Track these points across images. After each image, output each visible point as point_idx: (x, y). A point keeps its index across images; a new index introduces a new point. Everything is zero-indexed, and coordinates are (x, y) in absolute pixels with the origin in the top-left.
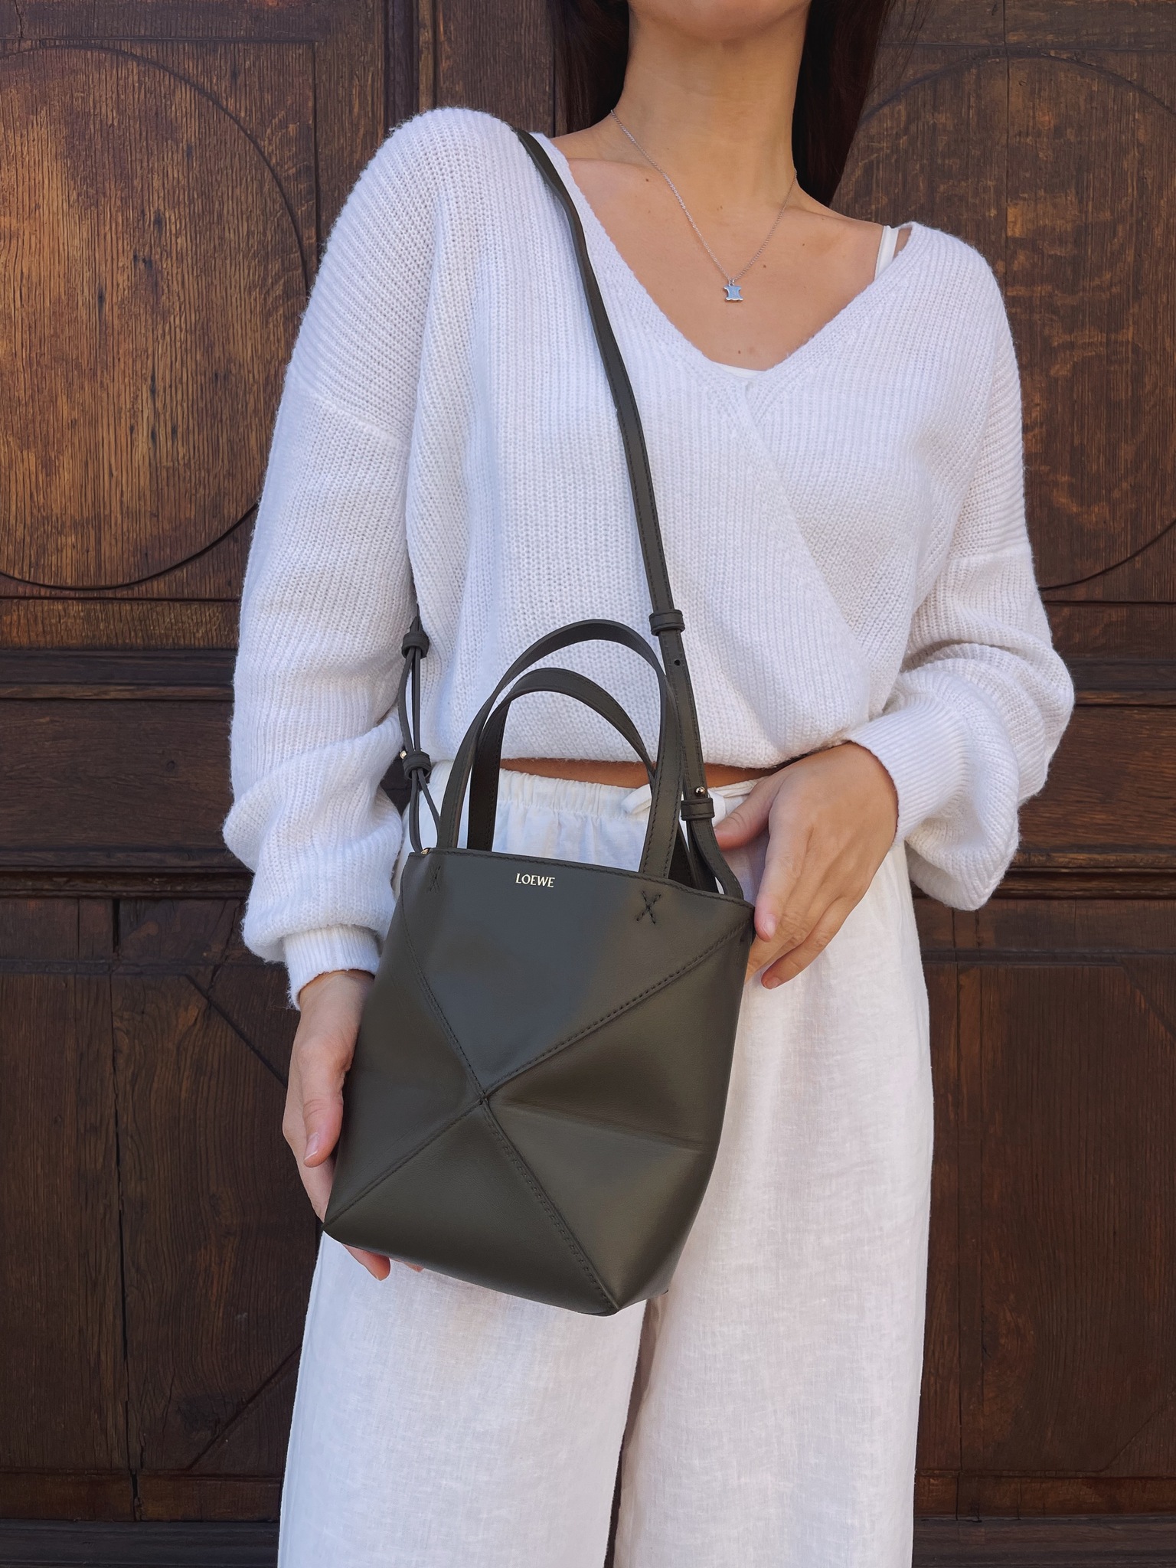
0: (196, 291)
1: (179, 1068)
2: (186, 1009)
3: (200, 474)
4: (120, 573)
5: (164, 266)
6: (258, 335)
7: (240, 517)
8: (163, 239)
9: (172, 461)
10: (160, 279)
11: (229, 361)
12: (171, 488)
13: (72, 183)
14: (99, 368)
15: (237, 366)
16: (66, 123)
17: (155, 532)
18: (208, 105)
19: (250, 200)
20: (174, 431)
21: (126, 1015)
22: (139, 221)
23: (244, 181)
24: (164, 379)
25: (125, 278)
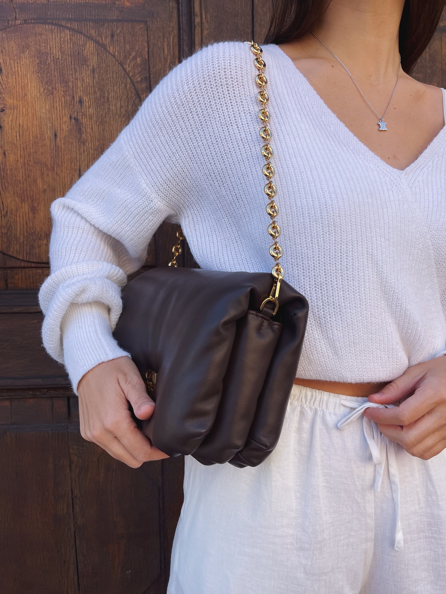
0: (98, 132)
1: (99, 468)
5: (84, 121)
8: (83, 109)
10: (81, 127)
13: (41, 84)
14: (55, 166)
16: (38, 58)
19: (121, 92)
21: (75, 447)
22: (72, 101)
23: (118, 83)
25: (66, 126)
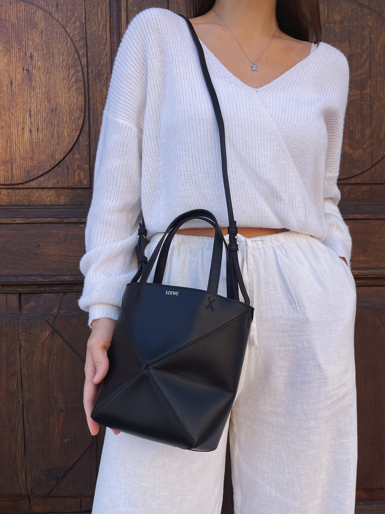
0: (45, 80)
1: (43, 353)
2: (45, 332)
3: (47, 144)
4: (20, 179)
5: (34, 72)
6: (67, 95)
7: (61, 159)
8: (33, 63)
9: (37, 140)
10: (32, 77)
11: (57, 105)
12: (37, 149)
13: (1, 44)
14: (11, 108)
15: (60, 106)
17: (32, 164)
18: (48, 17)
19: (63, 49)
20: (38, 129)
21: (24, 334)
22: (24, 56)
23: (61, 42)
24: (34, 111)
25: (20, 76)
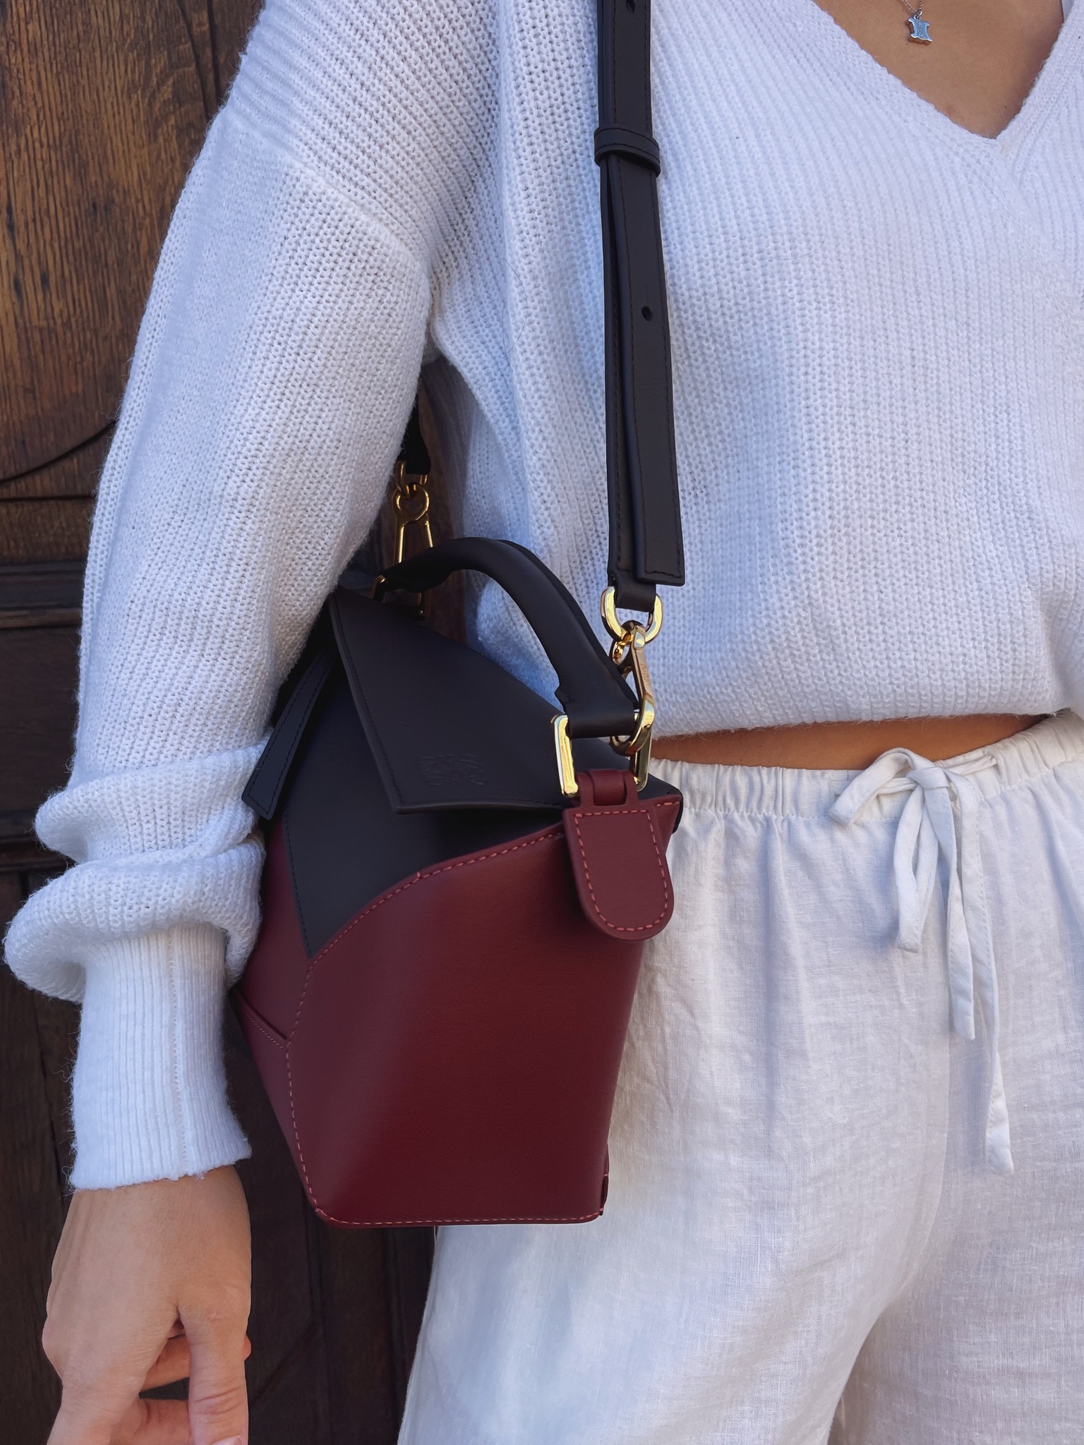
3: (85, 336)
5: (13, 61)
6: (145, 152)
9: (47, 319)
11: (110, 186)
12: (48, 355)
15: (121, 194)
17: (32, 413)
20: (45, 279)
24: (24, 211)
